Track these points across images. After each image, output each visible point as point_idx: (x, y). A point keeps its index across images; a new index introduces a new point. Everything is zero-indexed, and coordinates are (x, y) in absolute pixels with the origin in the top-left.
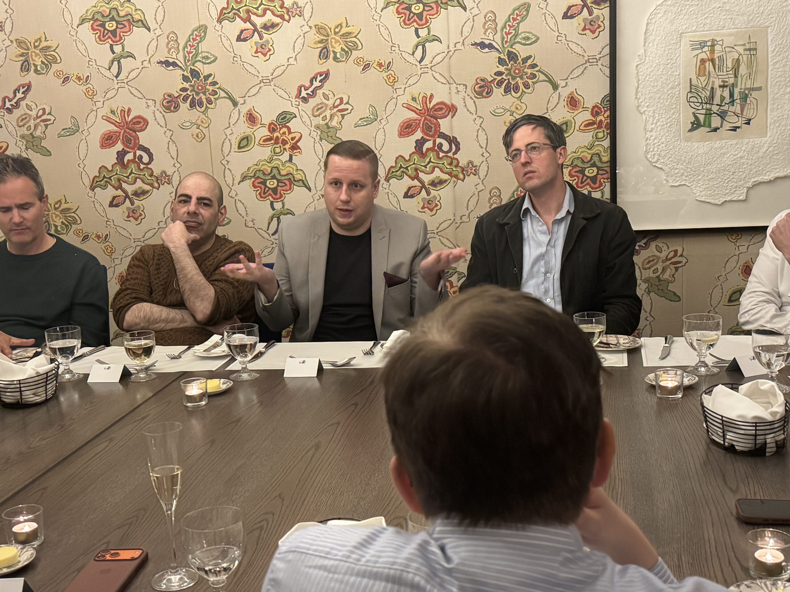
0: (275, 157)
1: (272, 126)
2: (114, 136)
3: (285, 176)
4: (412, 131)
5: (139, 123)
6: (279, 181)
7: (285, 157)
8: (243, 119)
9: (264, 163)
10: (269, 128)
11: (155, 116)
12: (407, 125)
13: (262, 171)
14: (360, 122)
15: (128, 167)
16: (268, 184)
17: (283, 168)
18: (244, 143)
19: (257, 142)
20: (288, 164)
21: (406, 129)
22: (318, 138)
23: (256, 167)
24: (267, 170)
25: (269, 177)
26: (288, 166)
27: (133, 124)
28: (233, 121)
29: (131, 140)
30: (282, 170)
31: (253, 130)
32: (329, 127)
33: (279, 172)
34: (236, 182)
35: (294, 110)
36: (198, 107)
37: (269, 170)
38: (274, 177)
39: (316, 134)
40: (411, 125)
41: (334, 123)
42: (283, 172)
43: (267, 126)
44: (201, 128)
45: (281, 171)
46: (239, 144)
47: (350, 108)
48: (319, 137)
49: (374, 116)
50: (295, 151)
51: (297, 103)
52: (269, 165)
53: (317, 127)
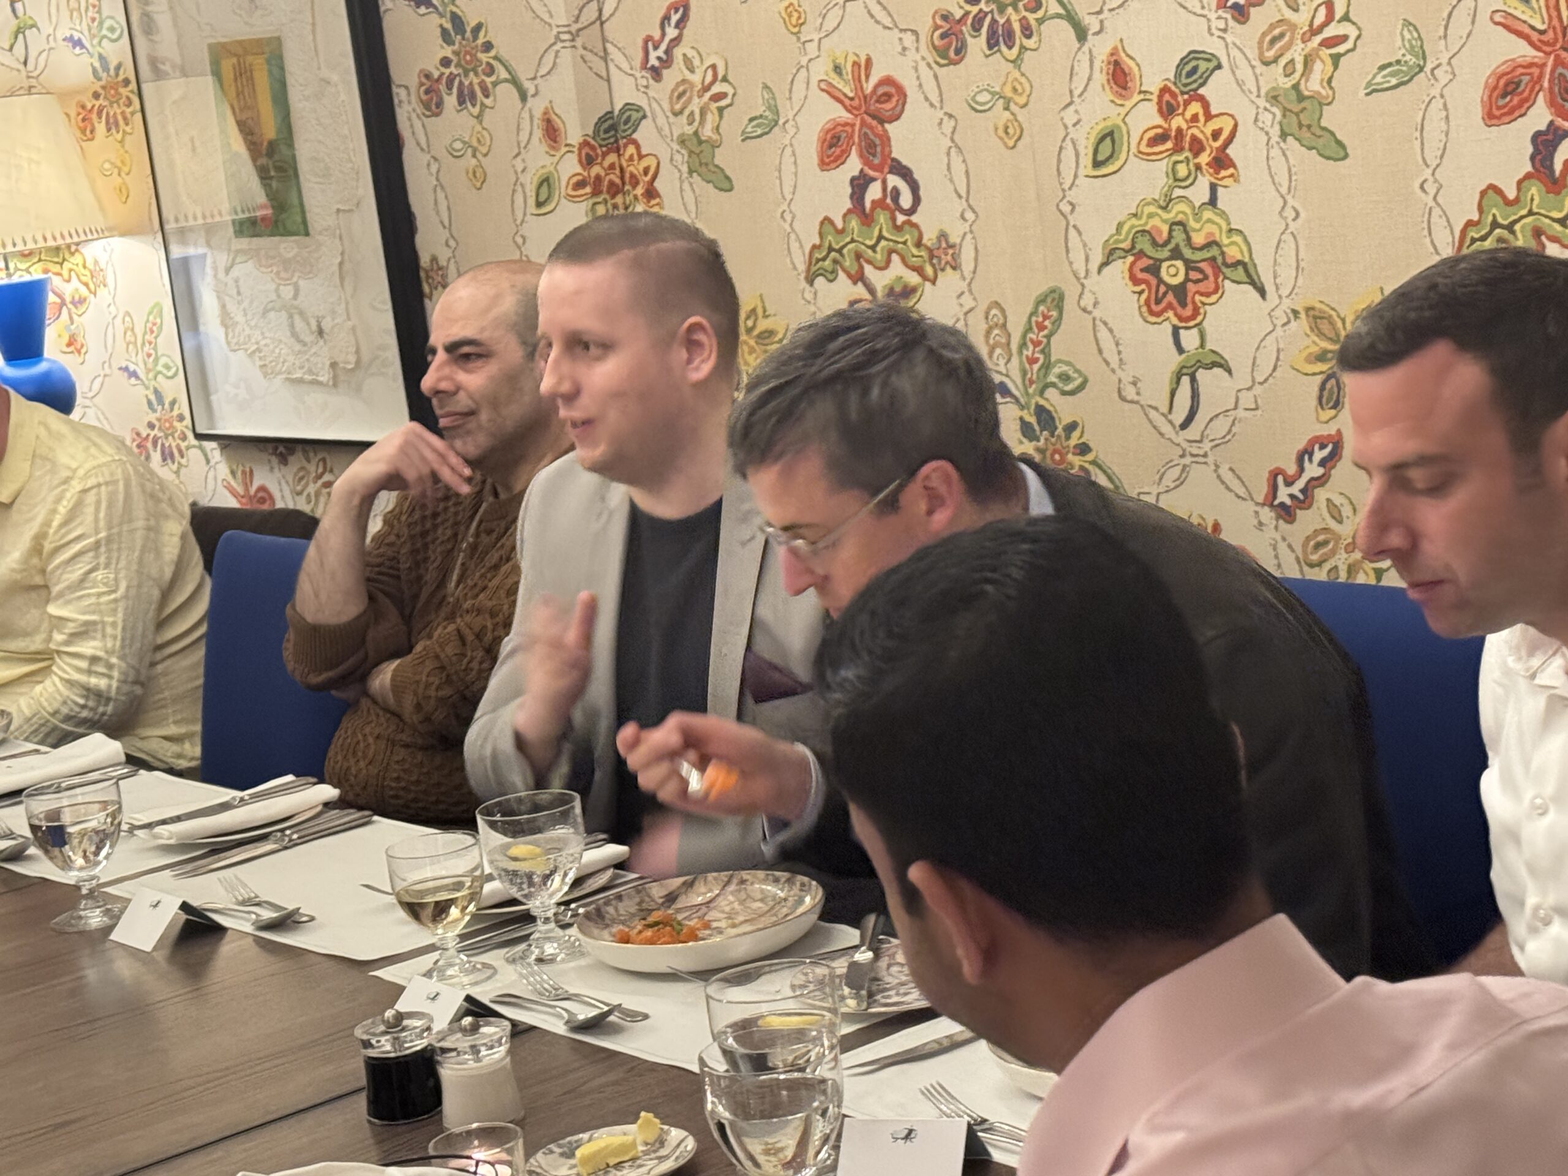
0: (1178, 192)
1: (1167, 97)
2: (844, 135)
3: (1201, 249)
4: (1520, 105)
5: (888, 96)
6: (1189, 265)
7: (1200, 192)
8: (1100, 77)
9: (1152, 209)
10: (1159, 103)
11: (918, 78)
12: (1507, 85)
13: (1148, 232)
14: (1379, 79)
15: (873, 221)
16: (1163, 273)
17: (1197, 226)
18: (1105, 149)
19: (1133, 150)
20: (1208, 214)
21: (1504, 95)
22: (1275, 132)
23: (1134, 221)
24: (1160, 232)
25: (1165, 253)
26: (1209, 221)
27: (878, 101)
28: (1078, 86)
29: (875, 146)
30: (1195, 230)
31: (1123, 111)
32: (1301, 98)
33: (1189, 239)
34: (1094, 266)
35: (1214, 46)
36: (1004, 48)
37: (1165, 229)
38: (1176, 254)
39: (1271, 119)
40: (1518, 84)
41: (1314, 85)
42: (1198, 239)
43: (1155, 98)
44: (1012, 106)
45: (1193, 235)
46: (1096, 152)
47: (1351, 31)
48: (1277, 127)
49: (1417, 57)
50: (1223, 173)
51: (1222, 25)
52: (1165, 216)
53: (1274, 98)
